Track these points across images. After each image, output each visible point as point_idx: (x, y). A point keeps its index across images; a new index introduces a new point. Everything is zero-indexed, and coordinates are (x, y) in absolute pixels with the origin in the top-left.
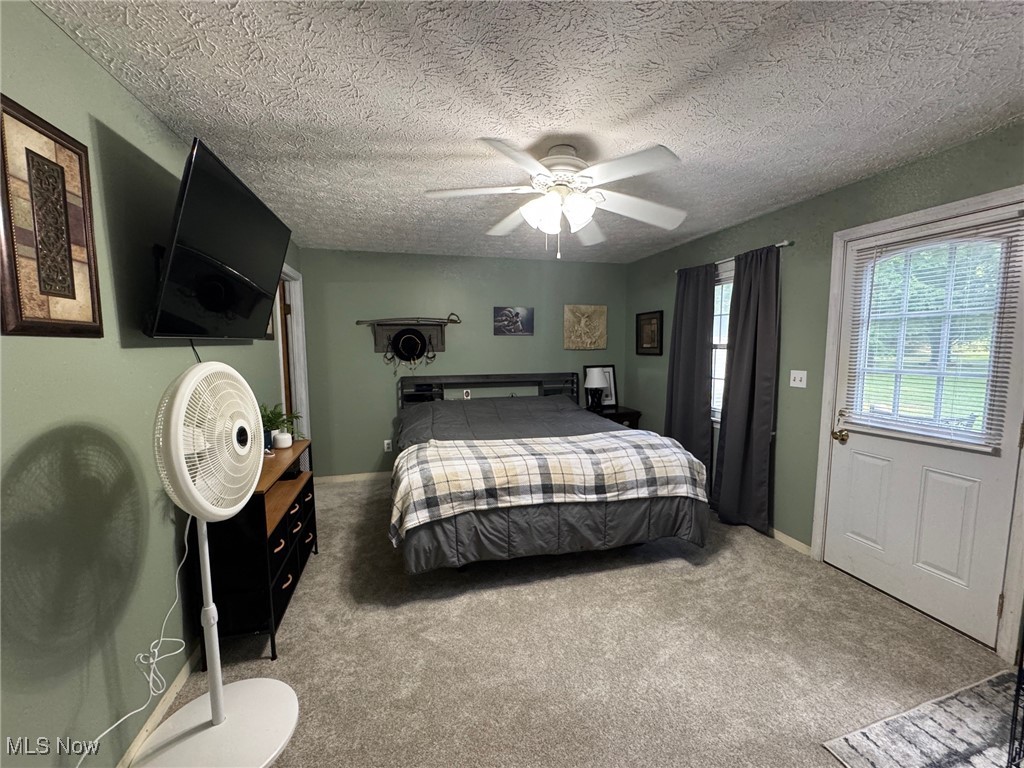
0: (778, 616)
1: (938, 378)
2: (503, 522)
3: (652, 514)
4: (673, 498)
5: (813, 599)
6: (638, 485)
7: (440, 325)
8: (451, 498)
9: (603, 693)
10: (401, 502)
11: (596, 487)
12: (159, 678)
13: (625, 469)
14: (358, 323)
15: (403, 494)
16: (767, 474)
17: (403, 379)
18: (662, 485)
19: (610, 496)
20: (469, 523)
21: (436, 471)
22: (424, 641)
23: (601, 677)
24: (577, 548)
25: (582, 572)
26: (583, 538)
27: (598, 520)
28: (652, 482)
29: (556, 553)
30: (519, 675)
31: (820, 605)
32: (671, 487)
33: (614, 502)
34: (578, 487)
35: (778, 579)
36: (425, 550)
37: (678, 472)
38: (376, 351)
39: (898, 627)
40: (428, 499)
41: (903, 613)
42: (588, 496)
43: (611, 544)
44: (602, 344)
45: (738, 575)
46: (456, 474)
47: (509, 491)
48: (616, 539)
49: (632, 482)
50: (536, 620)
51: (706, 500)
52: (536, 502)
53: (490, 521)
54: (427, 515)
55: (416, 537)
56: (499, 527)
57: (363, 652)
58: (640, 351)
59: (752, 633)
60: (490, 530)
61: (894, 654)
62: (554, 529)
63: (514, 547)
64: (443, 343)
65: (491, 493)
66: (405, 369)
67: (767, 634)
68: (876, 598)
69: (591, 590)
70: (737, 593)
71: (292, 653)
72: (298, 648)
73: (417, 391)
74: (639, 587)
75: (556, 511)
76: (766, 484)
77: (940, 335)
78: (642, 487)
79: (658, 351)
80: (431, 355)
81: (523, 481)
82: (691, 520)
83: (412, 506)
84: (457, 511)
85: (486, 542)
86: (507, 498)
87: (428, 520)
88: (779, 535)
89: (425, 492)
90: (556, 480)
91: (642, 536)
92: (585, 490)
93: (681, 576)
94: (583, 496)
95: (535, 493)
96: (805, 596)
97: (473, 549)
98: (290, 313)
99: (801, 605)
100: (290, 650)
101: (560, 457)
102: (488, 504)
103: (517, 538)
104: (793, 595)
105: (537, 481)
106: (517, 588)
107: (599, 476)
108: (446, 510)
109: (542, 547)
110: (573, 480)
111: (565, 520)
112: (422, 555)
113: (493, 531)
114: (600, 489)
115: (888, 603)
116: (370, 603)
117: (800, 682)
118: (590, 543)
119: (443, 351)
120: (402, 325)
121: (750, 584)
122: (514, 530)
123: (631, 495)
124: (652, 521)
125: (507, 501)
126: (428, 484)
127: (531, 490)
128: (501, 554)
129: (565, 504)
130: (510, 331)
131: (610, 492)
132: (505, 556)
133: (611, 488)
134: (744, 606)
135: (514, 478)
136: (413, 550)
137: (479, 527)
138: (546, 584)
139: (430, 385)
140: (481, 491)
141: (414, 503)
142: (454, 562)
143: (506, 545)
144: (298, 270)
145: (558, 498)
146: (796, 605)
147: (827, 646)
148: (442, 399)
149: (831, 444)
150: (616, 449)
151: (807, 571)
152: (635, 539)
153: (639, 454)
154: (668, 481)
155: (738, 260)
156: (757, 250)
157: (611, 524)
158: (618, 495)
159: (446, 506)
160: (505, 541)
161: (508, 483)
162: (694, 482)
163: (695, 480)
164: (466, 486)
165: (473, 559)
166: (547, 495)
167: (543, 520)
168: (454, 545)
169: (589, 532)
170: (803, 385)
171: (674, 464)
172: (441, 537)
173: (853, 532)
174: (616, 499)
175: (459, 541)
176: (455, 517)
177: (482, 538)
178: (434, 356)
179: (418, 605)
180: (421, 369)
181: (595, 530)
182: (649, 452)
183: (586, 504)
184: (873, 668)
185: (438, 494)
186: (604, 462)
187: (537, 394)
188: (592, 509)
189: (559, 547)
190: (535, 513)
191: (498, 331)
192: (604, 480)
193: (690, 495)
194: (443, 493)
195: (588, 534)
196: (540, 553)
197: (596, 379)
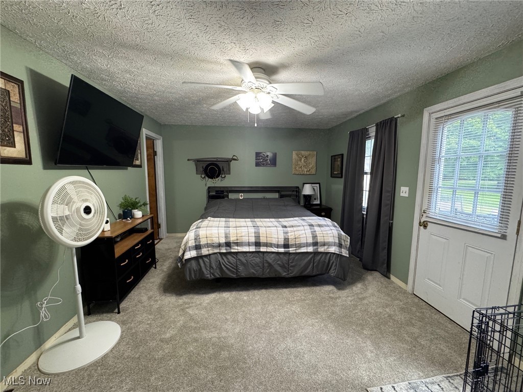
0: (373, 320)
1: (475, 192)
2: (234, 259)
3: (315, 261)
4: (327, 253)
5: (397, 313)
6: (307, 245)
7: (228, 161)
8: (208, 245)
9: (261, 347)
10: (184, 246)
11: (284, 245)
12: (47, 313)
13: (301, 236)
14: (188, 160)
15: (185, 242)
16: (386, 243)
17: (209, 188)
18: (321, 246)
19: (291, 250)
20: (217, 258)
21: (202, 232)
22: (187, 313)
23: (264, 339)
24: (273, 275)
25: (277, 288)
26: (276, 271)
27: (284, 262)
28: (315, 244)
29: (262, 277)
30: (224, 334)
31: (400, 317)
32: (326, 247)
33: (294, 253)
34: (274, 244)
35: (382, 301)
36: (194, 270)
37: (331, 240)
38: (197, 174)
39: (442, 333)
40: (196, 245)
41: (449, 326)
42: (279, 249)
43: (292, 275)
44: (313, 171)
45: (360, 297)
46: (212, 234)
47: (237, 244)
48: (294, 272)
49: (304, 243)
50: (243, 309)
51: (348, 256)
52: (251, 250)
53: (227, 259)
54: (196, 253)
55: (189, 263)
56: (232, 261)
57: (157, 315)
58: (332, 176)
59: (354, 327)
60: (227, 262)
61: (433, 347)
62: (260, 265)
63: (239, 272)
64: (229, 170)
65: (228, 244)
66: (211, 183)
67: (362, 329)
68: (437, 316)
69: (278, 297)
70: (355, 306)
71: (127, 312)
72: (130, 310)
73: (216, 194)
74: (303, 298)
75: (262, 256)
76: (386, 249)
77: (477, 167)
78: (310, 246)
79: (340, 175)
80: (223, 176)
81: (245, 239)
82: (336, 265)
83: (188, 248)
84: (211, 252)
85: (224, 268)
86: (236, 247)
87: (196, 256)
88: (393, 278)
89: (195, 242)
90: (263, 240)
91: (309, 272)
92: (278, 246)
93: (328, 294)
94: (277, 249)
95: (251, 246)
96: (394, 311)
97: (218, 271)
98: (156, 155)
99: (390, 316)
100: (127, 310)
101: (267, 228)
102: (226, 250)
103: (241, 268)
104: (387, 310)
105: (253, 240)
106: (241, 293)
107: (286, 239)
108: (205, 251)
109: (254, 273)
110: (272, 241)
111: (266, 260)
112: (192, 272)
113: (228, 263)
114: (286, 246)
115: (443, 320)
116: (170, 293)
117: (369, 355)
118: (280, 273)
119: (230, 174)
120: (209, 161)
121: (365, 302)
122: (239, 264)
123: (303, 250)
124: (315, 265)
125: (235, 249)
126: (197, 238)
127: (249, 244)
128: (232, 275)
129: (267, 252)
130: (263, 164)
131: (291, 248)
132: (234, 276)
133: (292, 246)
134: (357, 313)
135: (240, 238)
136: (188, 270)
137: (221, 261)
138: (256, 292)
139: (223, 191)
140: (223, 243)
141: (189, 247)
142: (208, 277)
143: (235, 271)
144: (161, 135)
145: (263, 249)
146: (386, 316)
147: (393, 338)
148: (228, 198)
149: (419, 228)
150: (299, 226)
151: (401, 298)
152: (306, 273)
153: (311, 229)
154: (324, 244)
155: (377, 125)
156: (386, 120)
157: (291, 264)
158: (296, 250)
159: (205, 249)
160: (235, 269)
161: (237, 240)
162: (340, 246)
163: (341, 244)
164: (216, 240)
165: (218, 276)
166: (257, 247)
167: (254, 260)
168: (208, 269)
169: (279, 268)
170: (407, 195)
171: (329, 235)
172: (202, 264)
173: (429, 279)
174: (294, 252)
175: (211, 267)
176: (210, 255)
177: (223, 266)
178: (225, 177)
179: (191, 296)
180: (218, 183)
181: (283, 266)
182: (317, 229)
183: (278, 253)
184: (416, 353)
185: (201, 243)
186: (290, 233)
187: (278, 197)
188: (281, 256)
189: (263, 274)
190: (251, 256)
191: (257, 165)
192: (289, 241)
193: (336, 252)
194: (204, 243)
195: (279, 269)
196: (253, 276)
197: (307, 190)
